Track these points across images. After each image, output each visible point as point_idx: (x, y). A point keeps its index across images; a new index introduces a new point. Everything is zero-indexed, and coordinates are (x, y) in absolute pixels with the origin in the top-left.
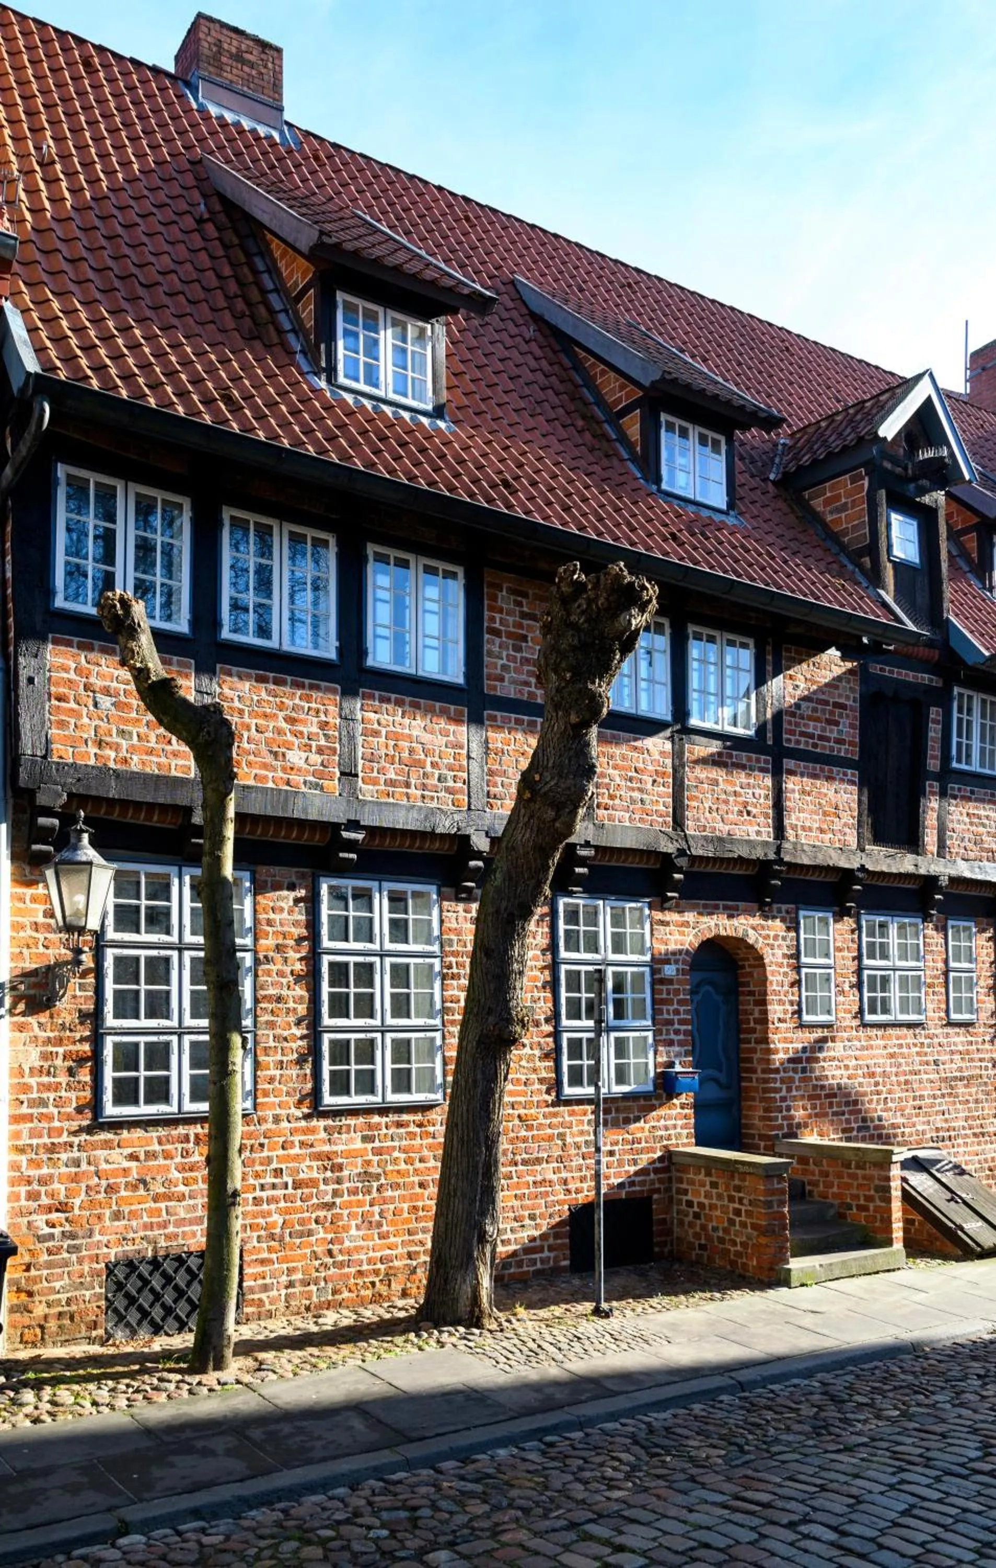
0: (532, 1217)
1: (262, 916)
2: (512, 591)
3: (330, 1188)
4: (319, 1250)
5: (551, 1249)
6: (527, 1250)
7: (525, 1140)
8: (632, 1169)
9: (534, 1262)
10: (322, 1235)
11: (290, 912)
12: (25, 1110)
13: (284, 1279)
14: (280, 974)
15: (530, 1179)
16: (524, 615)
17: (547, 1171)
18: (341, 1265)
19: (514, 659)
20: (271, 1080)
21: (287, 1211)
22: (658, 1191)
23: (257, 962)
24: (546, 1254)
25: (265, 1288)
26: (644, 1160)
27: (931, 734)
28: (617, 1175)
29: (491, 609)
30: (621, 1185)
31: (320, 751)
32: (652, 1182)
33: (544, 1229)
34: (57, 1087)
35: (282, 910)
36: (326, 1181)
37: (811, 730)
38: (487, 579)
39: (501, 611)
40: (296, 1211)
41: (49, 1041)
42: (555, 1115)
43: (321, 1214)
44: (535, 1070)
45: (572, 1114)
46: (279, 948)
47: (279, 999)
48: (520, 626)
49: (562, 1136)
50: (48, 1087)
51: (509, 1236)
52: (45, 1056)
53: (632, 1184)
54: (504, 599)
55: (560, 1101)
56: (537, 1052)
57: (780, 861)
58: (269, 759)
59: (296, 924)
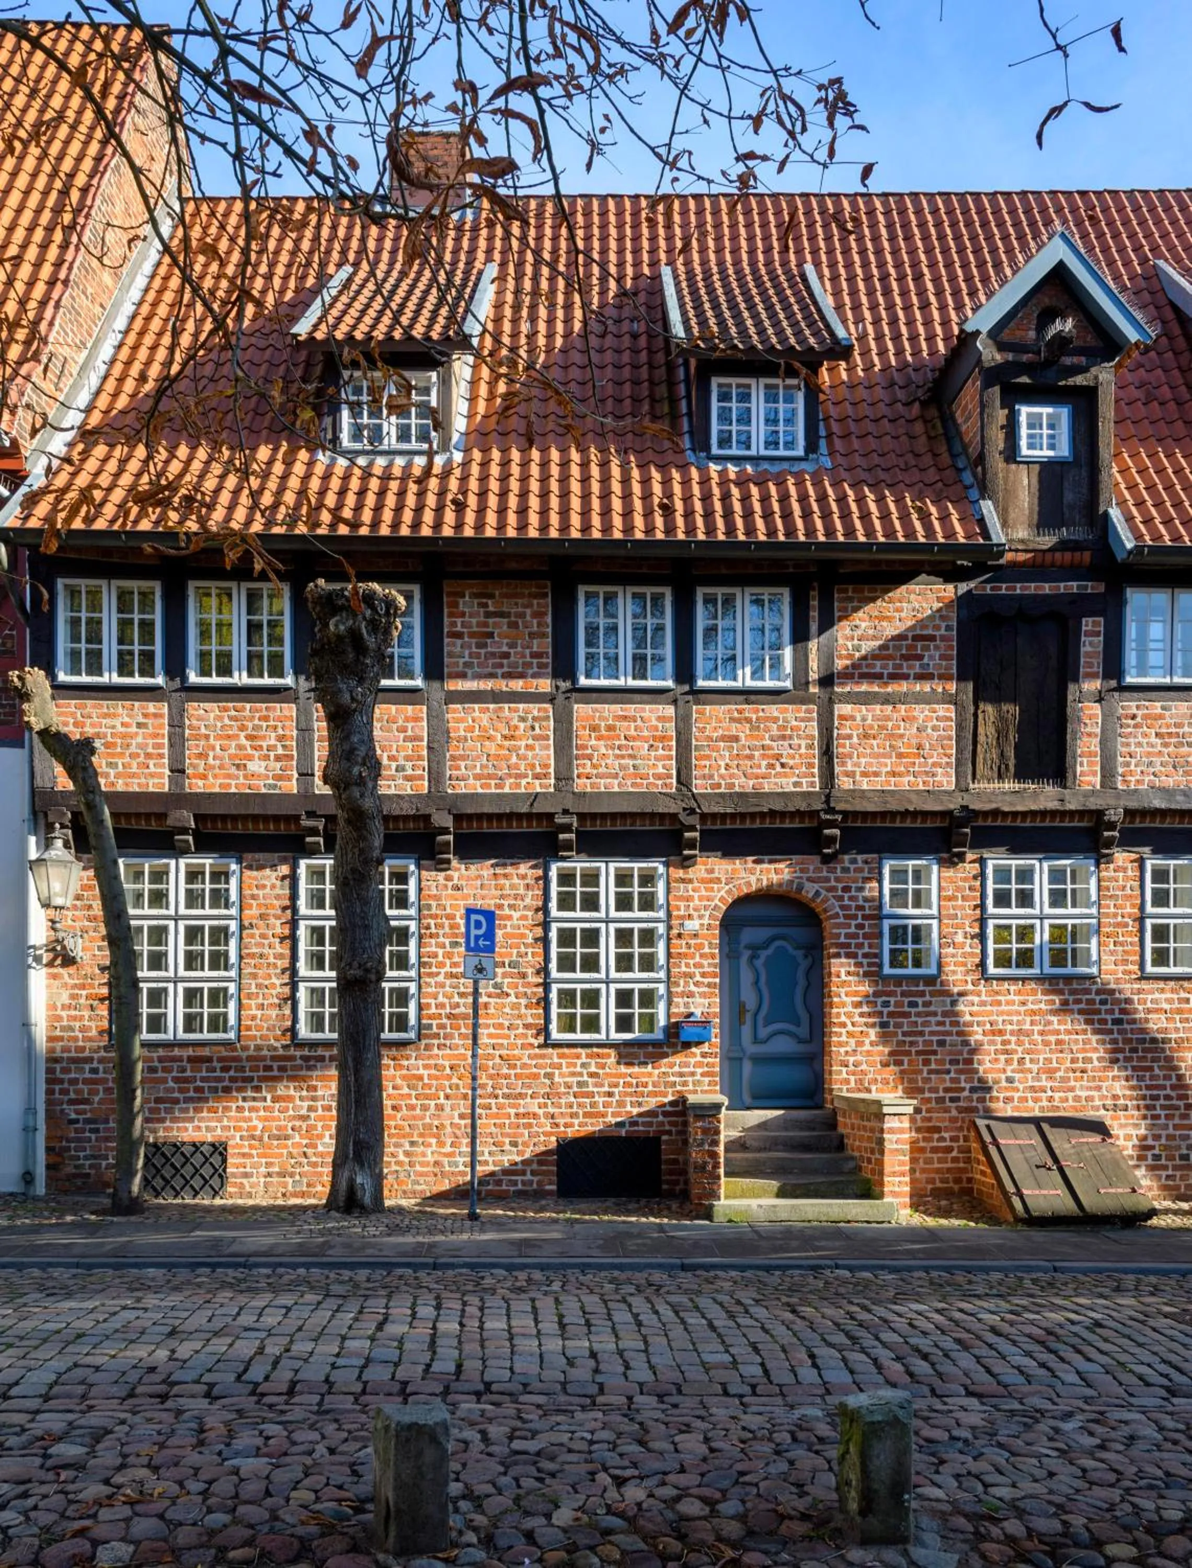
0: (514, 1144)
1: (247, 892)
2: (474, 596)
3: (306, 1104)
4: (295, 1151)
5: (533, 1173)
6: (505, 1172)
7: (507, 1077)
8: (635, 1111)
9: (515, 1183)
10: (297, 1139)
11: (273, 887)
12: (58, 1033)
13: (263, 1170)
14: (263, 936)
15: (512, 1111)
16: (488, 615)
17: (533, 1106)
18: (315, 1165)
19: (478, 656)
20: (253, 1018)
21: (266, 1119)
22: (669, 1133)
23: (242, 927)
24: (529, 1177)
25: (246, 1175)
26: (651, 1103)
27: (1085, 649)
28: (614, 1115)
29: (451, 615)
30: (620, 1125)
31: (278, 758)
32: (662, 1124)
33: (527, 1155)
34: (81, 1018)
35: (264, 887)
36: (302, 1099)
37: (878, 670)
38: (446, 589)
39: (463, 615)
40: (274, 1119)
41: (75, 986)
42: (543, 1056)
43: (297, 1123)
44: (520, 1017)
45: (561, 1056)
46: (262, 917)
47: (261, 956)
48: (486, 625)
49: (549, 1076)
50: (75, 1018)
51: (486, 1157)
52: (73, 997)
53: (634, 1123)
54: (467, 604)
55: (548, 1044)
56: (523, 1001)
57: (831, 811)
58: (233, 770)
59: (278, 897)
